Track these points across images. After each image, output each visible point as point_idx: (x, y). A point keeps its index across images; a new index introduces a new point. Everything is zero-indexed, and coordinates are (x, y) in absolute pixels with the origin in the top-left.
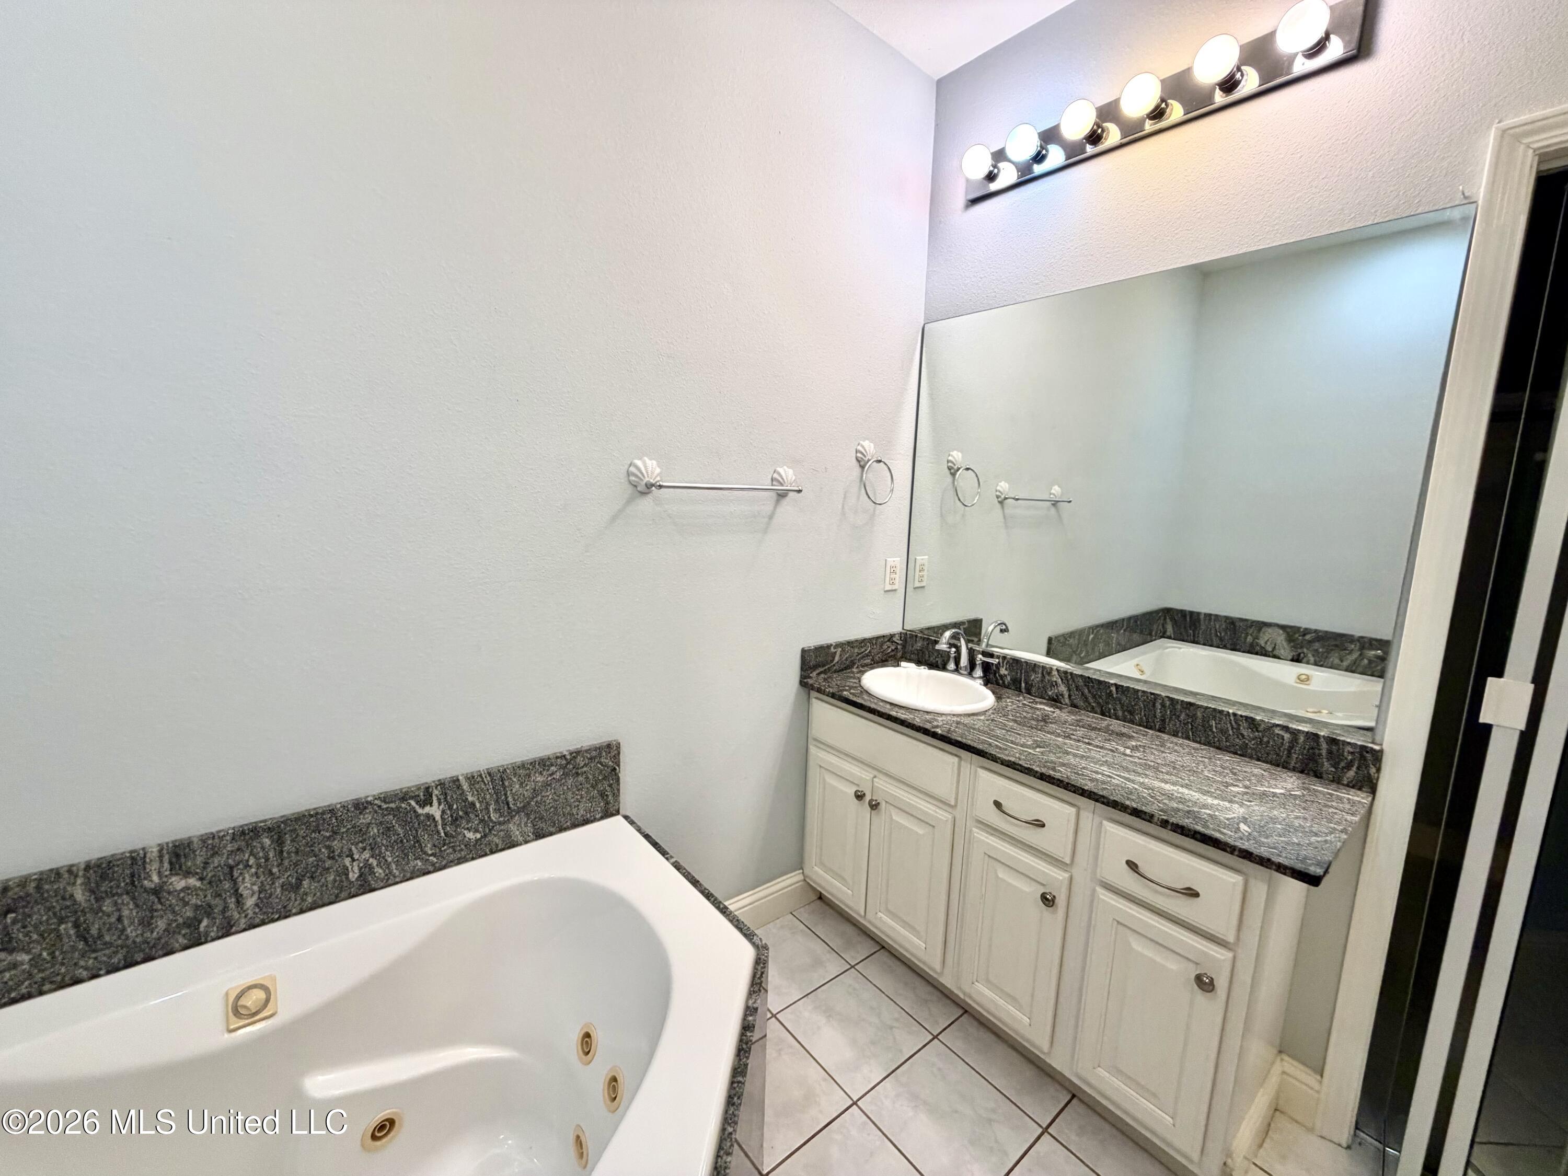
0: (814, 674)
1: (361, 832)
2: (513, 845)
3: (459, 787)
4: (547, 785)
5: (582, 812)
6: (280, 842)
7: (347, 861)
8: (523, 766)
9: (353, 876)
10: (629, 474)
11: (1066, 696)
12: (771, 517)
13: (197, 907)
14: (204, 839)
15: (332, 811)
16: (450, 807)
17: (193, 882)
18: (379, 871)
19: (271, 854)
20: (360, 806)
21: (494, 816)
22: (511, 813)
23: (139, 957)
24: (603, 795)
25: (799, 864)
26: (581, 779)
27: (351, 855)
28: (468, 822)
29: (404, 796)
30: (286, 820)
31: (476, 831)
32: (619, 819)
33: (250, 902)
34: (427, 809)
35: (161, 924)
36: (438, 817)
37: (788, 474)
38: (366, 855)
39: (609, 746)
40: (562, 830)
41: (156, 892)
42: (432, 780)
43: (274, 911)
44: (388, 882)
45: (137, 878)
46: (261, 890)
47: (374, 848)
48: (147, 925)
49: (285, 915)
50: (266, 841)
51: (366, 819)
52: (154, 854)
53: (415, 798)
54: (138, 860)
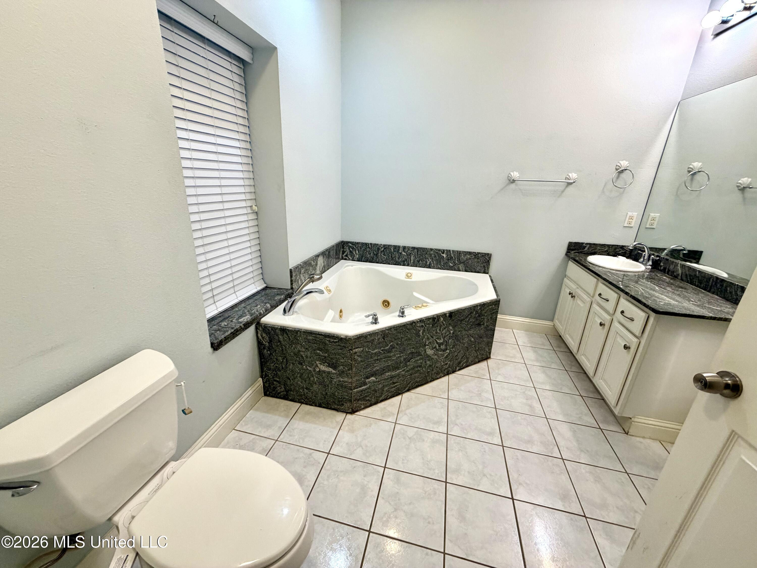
0: (573, 252)
1: (431, 255)
2: (459, 270)
3: (450, 252)
4: (470, 259)
5: (478, 269)
6: (418, 251)
7: (427, 260)
8: (465, 252)
9: (428, 264)
10: (508, 177)
11: (680, 276)
12: (563, 192)
13: (405, 259)
14: (408, 247)
15: (427, 249)
16: (448, 256)
17: (405, 254)
18: (432, 265)
19: (416, 253)
20: (431, 249)
21: (456, 262)
22: (460, 263)
23: (397, 264)
24: (484, 267)
25: (552, 320)
26: (479, 260)
27: (428, 259)
28: (451, 261)
29: (439, 250)
30: (419, 248)
31: (452, 264)
32: (487, 275)
33: (412, 261)
34: (443, 255)
35: (400, 260)
36: (445, 257)
37: (573, 176)
38: (431, 260)
39: (488, 254)
40: (472, 272)
41: (401, 253)
42: (445, 249)
43: (415, 265)
44: (434, 268)
45: (399, 250)
46: (414, 260)
47: (432, 259)
48: (399, 258)
49: (416, 266)
50: (416, 251)
51: (432, 252)
52: (401, 247)
53: (441, 251)
54: (399, 247)
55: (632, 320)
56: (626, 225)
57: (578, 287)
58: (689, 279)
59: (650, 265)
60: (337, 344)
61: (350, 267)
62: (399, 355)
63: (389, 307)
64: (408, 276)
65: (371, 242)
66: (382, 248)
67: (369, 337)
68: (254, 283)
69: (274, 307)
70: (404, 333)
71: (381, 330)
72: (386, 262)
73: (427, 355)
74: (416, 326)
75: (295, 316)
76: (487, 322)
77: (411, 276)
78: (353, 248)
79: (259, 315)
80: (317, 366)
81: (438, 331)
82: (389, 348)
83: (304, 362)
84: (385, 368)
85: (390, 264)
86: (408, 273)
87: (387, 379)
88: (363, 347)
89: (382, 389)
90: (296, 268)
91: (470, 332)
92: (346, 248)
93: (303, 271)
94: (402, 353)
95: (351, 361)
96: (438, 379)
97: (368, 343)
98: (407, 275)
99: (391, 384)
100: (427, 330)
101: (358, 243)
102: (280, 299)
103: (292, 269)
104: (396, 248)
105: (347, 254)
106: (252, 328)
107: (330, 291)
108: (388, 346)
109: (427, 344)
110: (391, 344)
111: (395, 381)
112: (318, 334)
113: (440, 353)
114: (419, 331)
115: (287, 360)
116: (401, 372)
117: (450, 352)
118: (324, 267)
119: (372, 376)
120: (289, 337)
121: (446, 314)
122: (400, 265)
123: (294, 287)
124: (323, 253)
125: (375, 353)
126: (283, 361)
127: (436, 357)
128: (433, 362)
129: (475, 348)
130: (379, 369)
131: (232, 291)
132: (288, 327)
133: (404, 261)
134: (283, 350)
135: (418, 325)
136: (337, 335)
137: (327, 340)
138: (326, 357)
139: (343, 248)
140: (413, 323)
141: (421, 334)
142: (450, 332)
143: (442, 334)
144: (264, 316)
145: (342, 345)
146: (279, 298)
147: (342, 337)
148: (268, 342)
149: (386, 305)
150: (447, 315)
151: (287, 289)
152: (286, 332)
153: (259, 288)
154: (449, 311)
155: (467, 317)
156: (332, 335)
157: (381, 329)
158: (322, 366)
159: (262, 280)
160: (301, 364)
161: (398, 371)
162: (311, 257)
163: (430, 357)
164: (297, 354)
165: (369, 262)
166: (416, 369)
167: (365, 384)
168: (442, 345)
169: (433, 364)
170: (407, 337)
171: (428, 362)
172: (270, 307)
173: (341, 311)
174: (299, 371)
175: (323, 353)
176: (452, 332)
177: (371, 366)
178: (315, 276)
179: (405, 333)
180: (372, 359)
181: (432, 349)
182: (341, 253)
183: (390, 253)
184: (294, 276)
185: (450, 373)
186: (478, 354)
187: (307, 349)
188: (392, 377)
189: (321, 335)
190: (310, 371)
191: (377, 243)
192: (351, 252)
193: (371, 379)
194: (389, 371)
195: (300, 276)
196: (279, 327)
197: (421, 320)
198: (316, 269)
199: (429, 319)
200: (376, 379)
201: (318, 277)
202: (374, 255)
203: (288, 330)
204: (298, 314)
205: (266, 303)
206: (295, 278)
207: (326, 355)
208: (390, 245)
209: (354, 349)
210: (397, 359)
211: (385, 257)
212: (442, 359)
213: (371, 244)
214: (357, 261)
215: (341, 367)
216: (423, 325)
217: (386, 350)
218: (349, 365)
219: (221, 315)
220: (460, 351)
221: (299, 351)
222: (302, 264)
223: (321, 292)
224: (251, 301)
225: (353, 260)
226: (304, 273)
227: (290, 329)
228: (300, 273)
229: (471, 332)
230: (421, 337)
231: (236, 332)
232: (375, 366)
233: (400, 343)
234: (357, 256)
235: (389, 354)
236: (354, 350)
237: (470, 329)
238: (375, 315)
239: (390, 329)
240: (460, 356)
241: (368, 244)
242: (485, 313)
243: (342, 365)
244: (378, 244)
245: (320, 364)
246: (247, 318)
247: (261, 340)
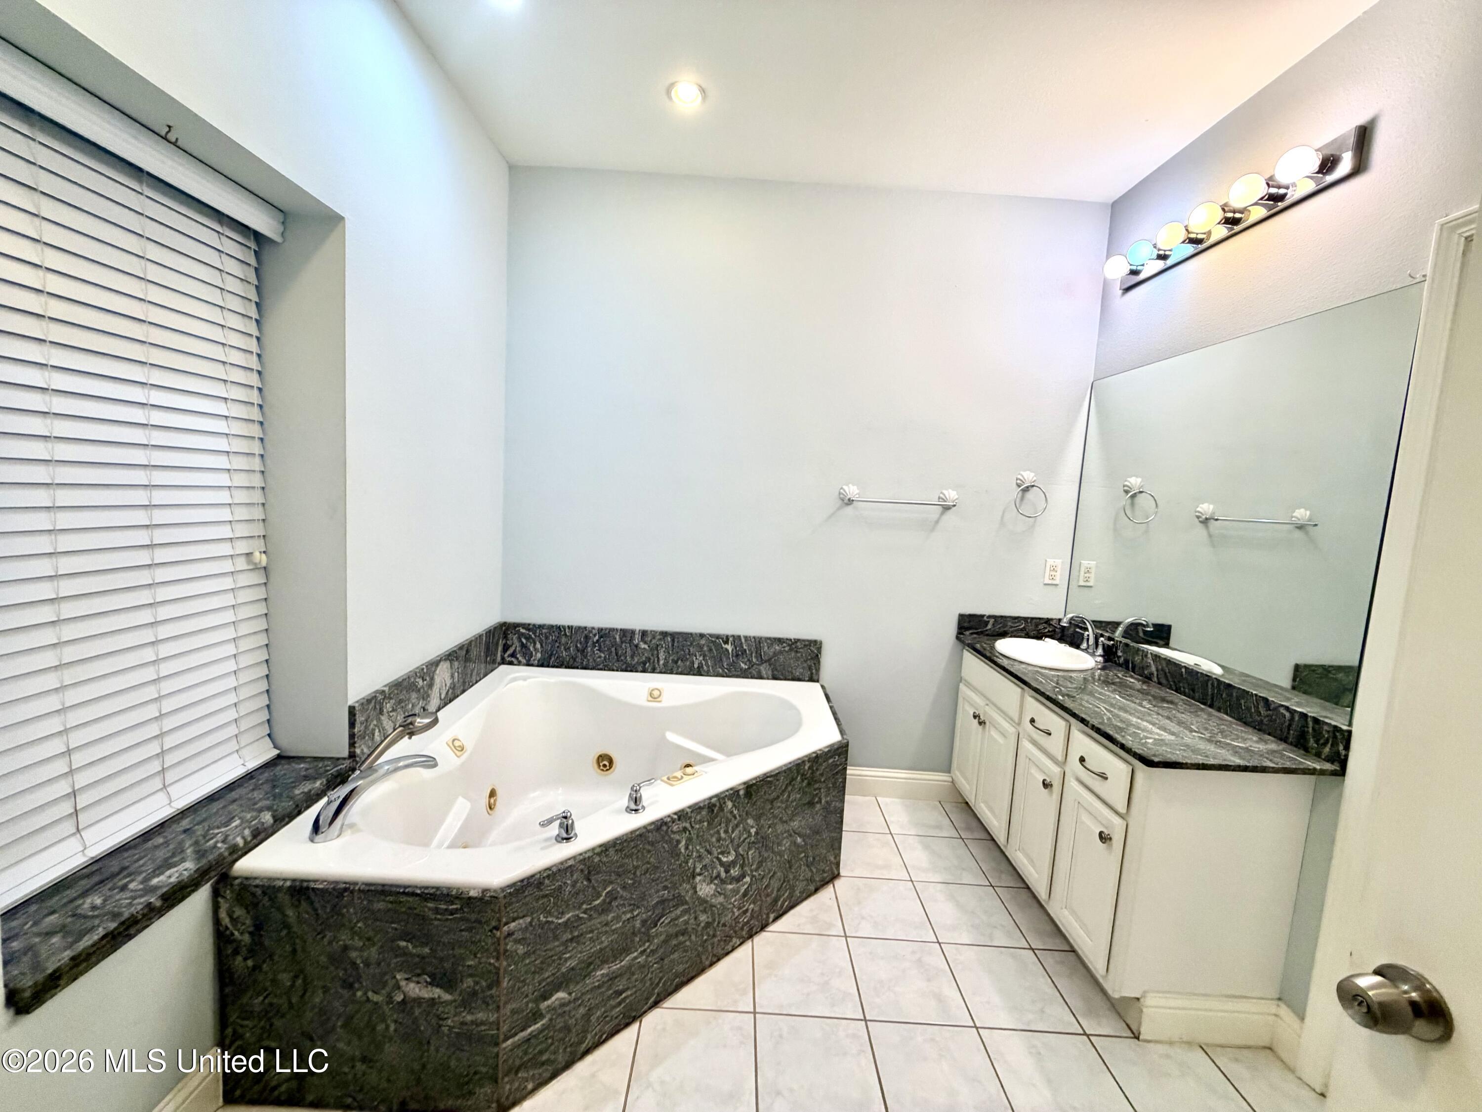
0: (967, 633)
1: (701, 647)
2: (761, 678)
3: (740, 640)
4: (781, 652)
5: (797, 674)
6: (673, 641)
7: (695, 658)
8: (770, 639)
9: (696, 666)
10: (840, 493)
11: (1155, 675)
12: (937, 522)
13: (646, 657)
14: (651, 631)
15: (691, 634)
16: (736, 648)
17: (646, 646)
18: (705, 668)
19: (670, 645)
20: (702, 636)
21: (754, 660)
22: (762, 662)
23: (629, 669)
24: (810, 668)
25: (949, 771)
26: (799, 655)
27: (696, 656)
28: (743, 658)
29: (718, 637)
30: (676, 633)
31: (746, 664)
32: (816, 686)
33: (662, 662)
34: (726, 646)
35: (636, 660)
36: (730, 650)
37: (951, 495)
38: (701, 658)
39: (815, 641)
40: (786, 679)
41: (637, 646)
42: (730, 633)
43: (668, 670)
44: (708, 674)
45: (632, 639)
46: (665, 659)
47: (704, 656)
48: (632, 657)
49: (671, 673)
50: (669, 639)
51: (703, 642)
52: (637, 632)
53: (722, 639)
54: (633, 632)
55: (1103, 777)
56: (1047, 581)
57: (988, 702)
58: (1172, 683)
59: (1100, 656)
60: (458, 916)
61: (521, 683)
62: (629, 916)
63: (611, 770)
64: (654, 696)
65: (570, 624)
66: (595, 635)
67: (547, 881)
68: (237, 751)
69: (283, 819)
70: (639, 854)
71: (581, 857)
72: (605, 666)
73: (699, 898)
74: (670, 832)
75: (347, 837)
76: (826, 796)
77: (660, 695)
78: (528, 638)
79: (226, 854)
80: (399, 987)
81: (723, 835)
82: (604, 901)
83: (359, 979)
84: (593, 958)
85: (613, 670)
86: (653, 690)
87: (599, 987)
88: (532, 914)
89: (587, 1016)
90: (369, 701)
91: (792, 824)
92: (512, 639)
93: (388, 706)
94: (638, 907)
95: (498, 959)
96: (727, 954)
97: (545, 900)
98: (651, 694)
99: (609, 998)
100: (698, 837)
101: (541, 627)
102: (310, 791)
103: (357, 705)
104: (627, 634)
105: (515, 651)
106: (201, 898)
107: (462, 749)
108: (601, 896)
109: (698, 870)
110: (609, 889)
111: (621, 987)
112: (404, 893)
113: (730, 887)
114: (678, 842)
115: (305, 980)
116: (636, 958)
117: (751, 879)
118: (453, 687)
119: (557, 987)
120: (316, 910)
121: (738, 791)
122: (637, 671)
123: (358, 751)
124: (450, 655)
125: (566, 923)
126: (292, 986)
127: (721, 899)
128: (713, 914)
129: (807, 861)
130: (577, 964)
131: (157, 783)
132: (315, 881)
133: (644, 663)
134: (294, 951)
135: (675, 828)
136: (458, 889)
137: (430, 909)
138: (423, 958)
139: (506, 637)
140: (660, 825)
141: (683, 850)
142: (749, 832)
143: (732, 841)
144: (246, 853)
145: (473, 917)
146: (306, 790)
147: (473, 893)
148: (250, 933)
149: (605, 766)
150: (742, 793)
151: (338, 759)
152: (308, 898)
153: (253, 764)
154: (744, 783)
155: (784, 791)
156: (445, 892)
157: (581, 854)
158: (412, 985)
159: (267, 738)
160: (351, 986)
161: (627, 959)
162: (417, 668)
163: (706, 902)
164: (339, 958)
165: (566, 667)
166: (674, 942)
167: (537, 1015)
168: (734, 868)
169: (714, 920)
170: (648, 863)
171: (703, 918)
172: (271, 821)
173: (493, 794)
174: (342, 1009)
175: (415, 947)
176: (753, 831)
177: (554, 961)
178: (418, 720)
179: (643, 853)
180: (558, 940)
181: (711, 883)
182: (500, 648)
183: (613, 646)
184: (362, 723)
185: (756, 933)
186: (814, 870)
187: (369, 939)
188: (613, 978)
189: (413, 894)
190: (376, 1003)
191: (583, 624)
192: (523, 646)
193: (553, 998)
194: (605, 962)
195: (379, 720)
196: (288, 884)
197: (681, 815)
198: (428, 696)
199: (700, 808)
200: (570, 994)
201: (427, 721)
202: (578, 651)
203: (313, 889)
204: (359, 830)
205: (260, 811)
206: (362, 728)
207: (427, 950)
208: (614, 629)
209: (506, 924)
210: (624, 926)
211: (603, 655)
212: (735, 901)
213: (570, 628)
214: (538, 666)
215: (469, 982)
216: (688, 825)
217: (595, 908)
218: (490, 972)
219: (95, 867)
220: (775, 873)
221: (346, 948)
222: (386, 689)
223: (430, 762)
224: (216, 806)
225: (528, 664)
226: (393, 710)
227: (321, 886)
228: (381, 712)
229: (795, 824)
230: (682, 858)
231: (127, 929)
232: (566, 960)
233: (630, 882)
234: (539, 655)
235: (603, 918)
236: (506, 928)
237: (793, 816)
238: (565, 817)
239: (605, 848)
240: (775, 884)
241: (564, 627)
242: (822, 775)
243: (471, 976)
244: (585, 628)
245: (407, 979)
246: (187, 867)
247: (227, 928)
